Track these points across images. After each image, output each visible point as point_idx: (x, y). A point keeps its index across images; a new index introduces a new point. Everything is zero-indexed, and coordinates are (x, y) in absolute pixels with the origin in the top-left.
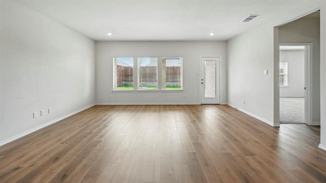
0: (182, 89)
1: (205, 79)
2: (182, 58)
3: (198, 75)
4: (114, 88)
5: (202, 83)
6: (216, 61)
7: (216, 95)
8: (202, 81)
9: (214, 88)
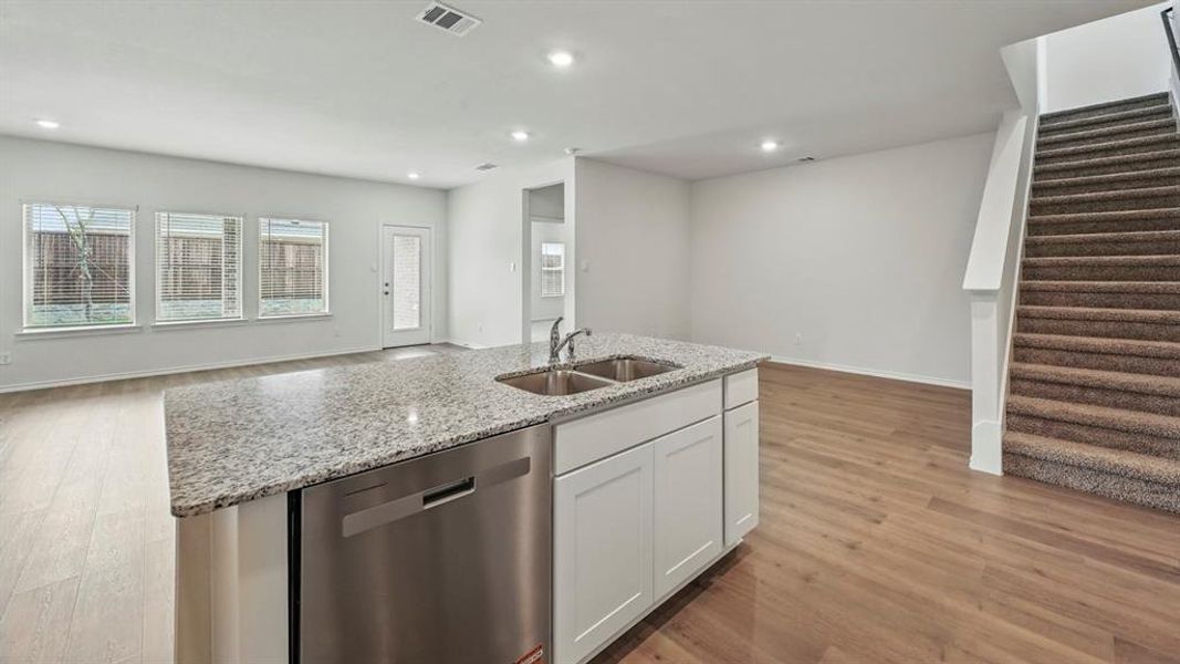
0: (327, 311)
1: (392, 282)
2: (327, 225)
3: (374, 271)
4: (25, 325)
5: (387, 293)
6: (419, 236)
7: (420, 321)
8: (387, 289)
9: (416, 307)
